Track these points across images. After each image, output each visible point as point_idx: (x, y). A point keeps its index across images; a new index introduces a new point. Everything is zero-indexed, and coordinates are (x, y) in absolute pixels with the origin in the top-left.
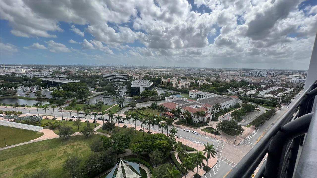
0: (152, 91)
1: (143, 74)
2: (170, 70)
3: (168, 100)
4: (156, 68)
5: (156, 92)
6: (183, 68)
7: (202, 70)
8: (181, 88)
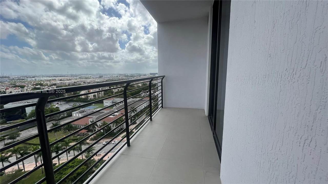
0: (49, 109)
1: (28, 86)
2: (75, 78)
3: (77, 115)
4: (51, 77)
5: (57, 107)
6: (92, 75)
7: (115, 77)
8: (93, 97)
